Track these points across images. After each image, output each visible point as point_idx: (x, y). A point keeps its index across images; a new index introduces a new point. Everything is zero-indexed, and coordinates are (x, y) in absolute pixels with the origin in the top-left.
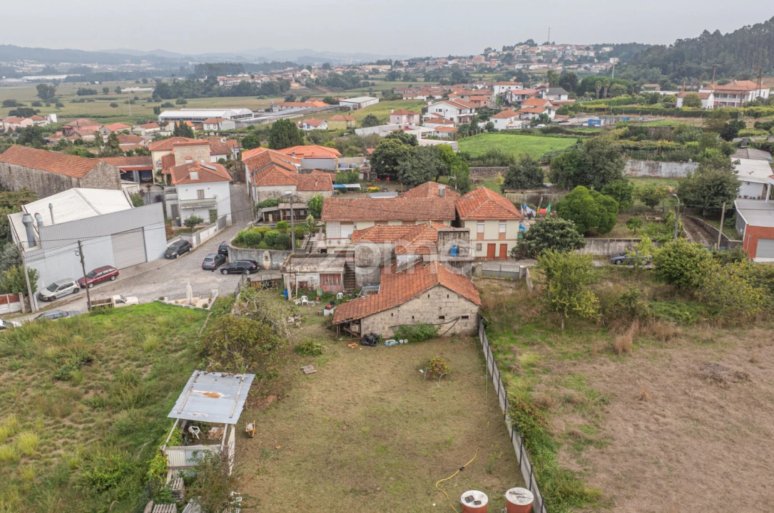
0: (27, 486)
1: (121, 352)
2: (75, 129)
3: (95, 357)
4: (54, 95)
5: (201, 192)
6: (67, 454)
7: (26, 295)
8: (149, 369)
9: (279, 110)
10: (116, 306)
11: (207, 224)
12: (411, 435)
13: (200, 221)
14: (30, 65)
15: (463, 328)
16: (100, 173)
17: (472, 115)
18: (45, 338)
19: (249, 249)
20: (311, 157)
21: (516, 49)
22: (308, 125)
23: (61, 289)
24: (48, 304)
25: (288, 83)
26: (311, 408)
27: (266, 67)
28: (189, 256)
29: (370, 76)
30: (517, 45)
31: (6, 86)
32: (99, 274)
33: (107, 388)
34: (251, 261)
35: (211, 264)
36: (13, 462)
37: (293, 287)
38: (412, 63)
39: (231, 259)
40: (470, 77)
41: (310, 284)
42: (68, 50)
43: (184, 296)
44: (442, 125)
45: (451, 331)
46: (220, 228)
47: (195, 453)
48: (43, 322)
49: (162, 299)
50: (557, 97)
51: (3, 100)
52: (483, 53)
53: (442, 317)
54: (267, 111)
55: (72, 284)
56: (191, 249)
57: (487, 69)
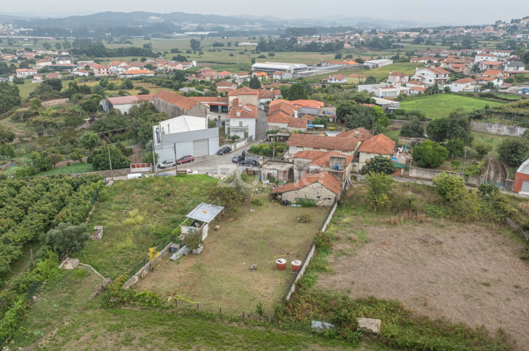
0: (136, 233)
1: (183, 193)
2: (203, 73)
3: (172, 194)
4: (199, 46)
5: (241, 123)
6: (152, 226)
7: (153, 165)
8: (191, 201)
9: (326, 66)
10: (188, 174)
11: (242, 139)
12: (277, 240)
13: (238, 138)
14: (190, 25)
15: (329, 204)
16: (197, 108)
17: (445, 78)
18: (156, 183)
19: (254, 155)
20: (306, 107)
21: (522, 22)
22: (335, 79)
23: (168, 164)
24: (162, 170)
25: (342, 44)
26: (245, 225)
27: (333, 31)
28: (229, 155)
29: (402, 40)
30: (524, 18)
31: (175, 38)
32: (185, 159)
33: (172, 206)
34: (253, 161)
35: (236, 160)
36: (133, 225)
37: (264, 175)
38: (436, 31)
39: (246, 158)
40: (478, 43)
41: (272, 175)
42: (212, 15)
43: (216, 173)
44: (417, 86)
45: (322, 204)
46: (248, 142)
47: (191, 230)
48: (157, 177)
49: (208, 173)
50: (516, 68)
51: (172, 48)
52: (494, 24)
53: (319, 197)
54: (319, 65)
55: (173, 162)
56: (230, 151)
57: (492, 37)
